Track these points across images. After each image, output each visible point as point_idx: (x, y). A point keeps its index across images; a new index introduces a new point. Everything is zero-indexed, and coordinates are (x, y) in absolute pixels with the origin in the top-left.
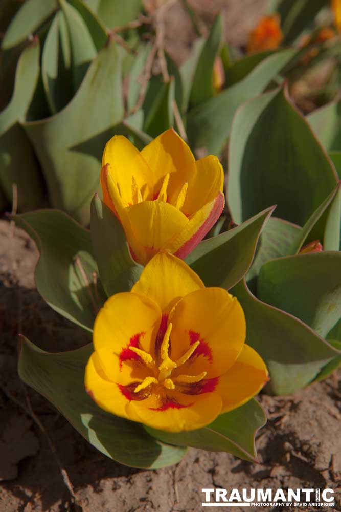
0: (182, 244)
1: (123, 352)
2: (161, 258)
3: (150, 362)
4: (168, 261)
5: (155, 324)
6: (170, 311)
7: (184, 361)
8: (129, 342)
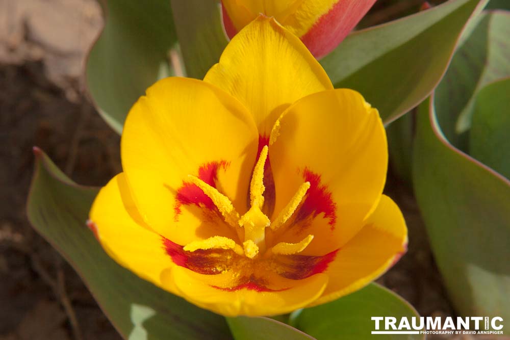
0: (314, 20)
1: (183, 188)
2: (262, 29)
3: (229, 211)
4: (273, 37)
5: (247, 150)
6: (272, 128)
7: (286, 219)
8: (197, 173)
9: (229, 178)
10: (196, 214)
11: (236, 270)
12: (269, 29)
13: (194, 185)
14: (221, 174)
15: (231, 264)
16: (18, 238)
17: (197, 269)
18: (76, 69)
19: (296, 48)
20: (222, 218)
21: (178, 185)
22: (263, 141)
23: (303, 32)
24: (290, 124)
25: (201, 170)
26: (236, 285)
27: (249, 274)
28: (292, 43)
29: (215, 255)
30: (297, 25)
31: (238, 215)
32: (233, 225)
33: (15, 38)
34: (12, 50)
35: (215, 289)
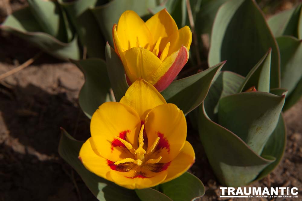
1: (114, 141)
2: (140, 83)
3: (131, 149)
4: (144, 86)
5: (137, 126)
6: (145, 118)
7: (152, 150)
8: (119, 135)
9: (131, 136)
10: (119, 150)
11: (135, 170)
12: (142, 83)
13: (118, 140)
14: (128, 135)
15: (133, 167)
16: (57, 159)
17: (120, 170)
18: (77, 96)
19: (152, 89)
20: (129, 151)
21: (112, 140)
22: (142, 123)
23: (155, 83)
24: (152, 116)
25: (120, 134)
26: (134, 176)
27: (139, 171)
28: (151, 88)
29: (127, 165)
30: (153, 80)
31: (134, 150)
32: (133, 153)
33: (55, 86)
34: (54, 90)
35: (127, 178)
